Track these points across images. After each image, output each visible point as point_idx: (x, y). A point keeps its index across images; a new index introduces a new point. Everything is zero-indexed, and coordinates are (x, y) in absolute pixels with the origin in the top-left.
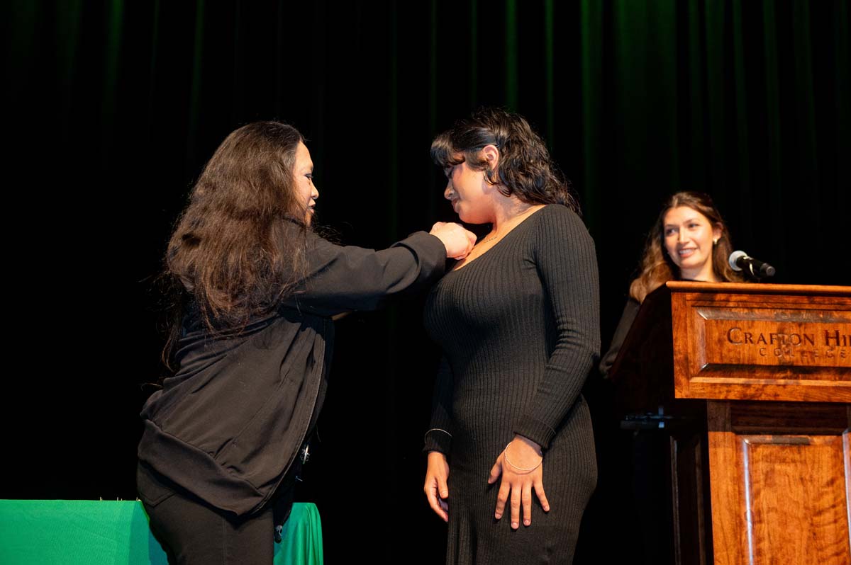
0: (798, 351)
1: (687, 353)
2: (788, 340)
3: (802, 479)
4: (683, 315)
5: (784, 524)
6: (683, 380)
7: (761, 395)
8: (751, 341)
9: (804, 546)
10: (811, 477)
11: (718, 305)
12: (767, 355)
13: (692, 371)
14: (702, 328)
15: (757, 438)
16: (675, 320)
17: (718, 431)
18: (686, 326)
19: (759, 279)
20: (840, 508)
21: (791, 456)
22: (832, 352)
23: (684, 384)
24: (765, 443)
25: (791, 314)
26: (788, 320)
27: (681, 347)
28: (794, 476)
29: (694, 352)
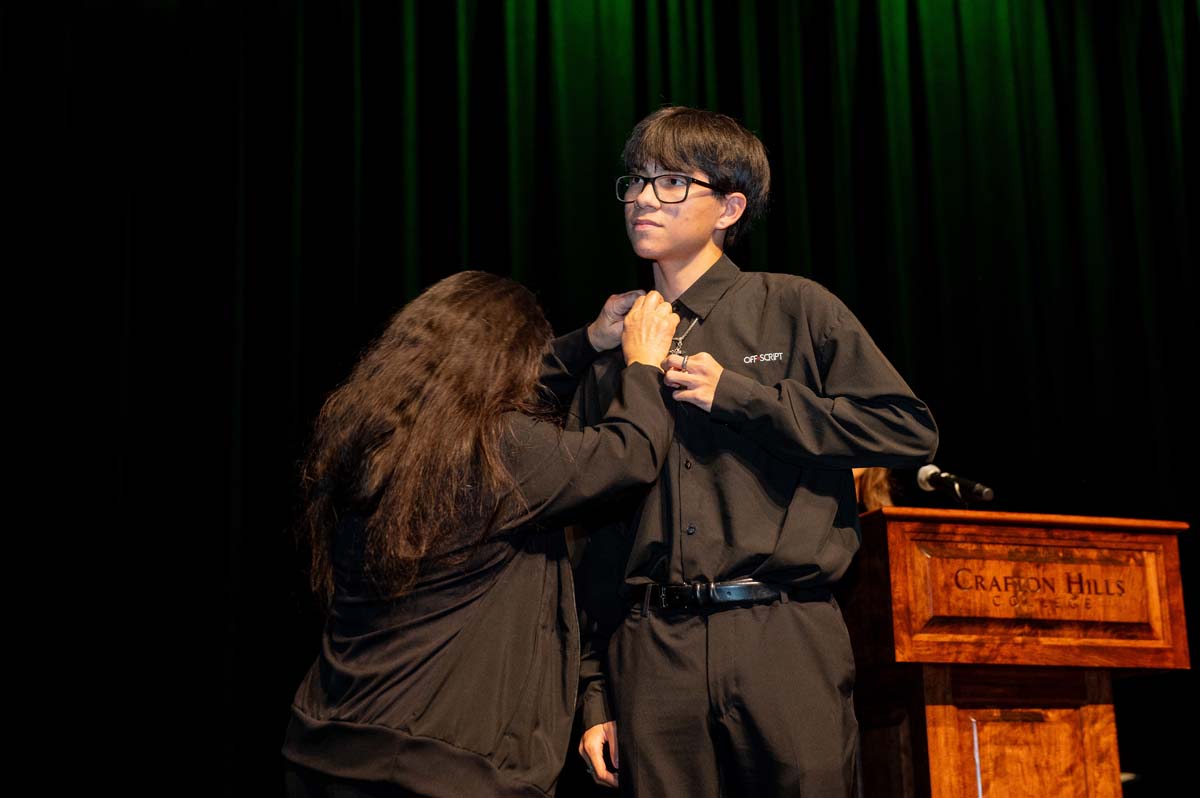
0: (1036, 600)
1: (908, 601)
2: (1025, 586)
3: (1037, 767)
4: (902, 552)
6: (905, 637)
7: (995, 658)
8: (984, 588)
10: (1047, 763)
11: (941, 539)
12: (1000, 604)
13: (914, 625)
14: (925, 568)
15: (982, 712)
16: (893, 559)
17: (937, 704)
18: (906, 566)
19: (967, 504)
21: (1023, 736)
22: (1076, 601)
23: (906, 643)
24: (994, 721)
25: (1027, 552)
26: (1025, 560)
27: (901, 594)
28: (1027, 763)
29: (916, 601)
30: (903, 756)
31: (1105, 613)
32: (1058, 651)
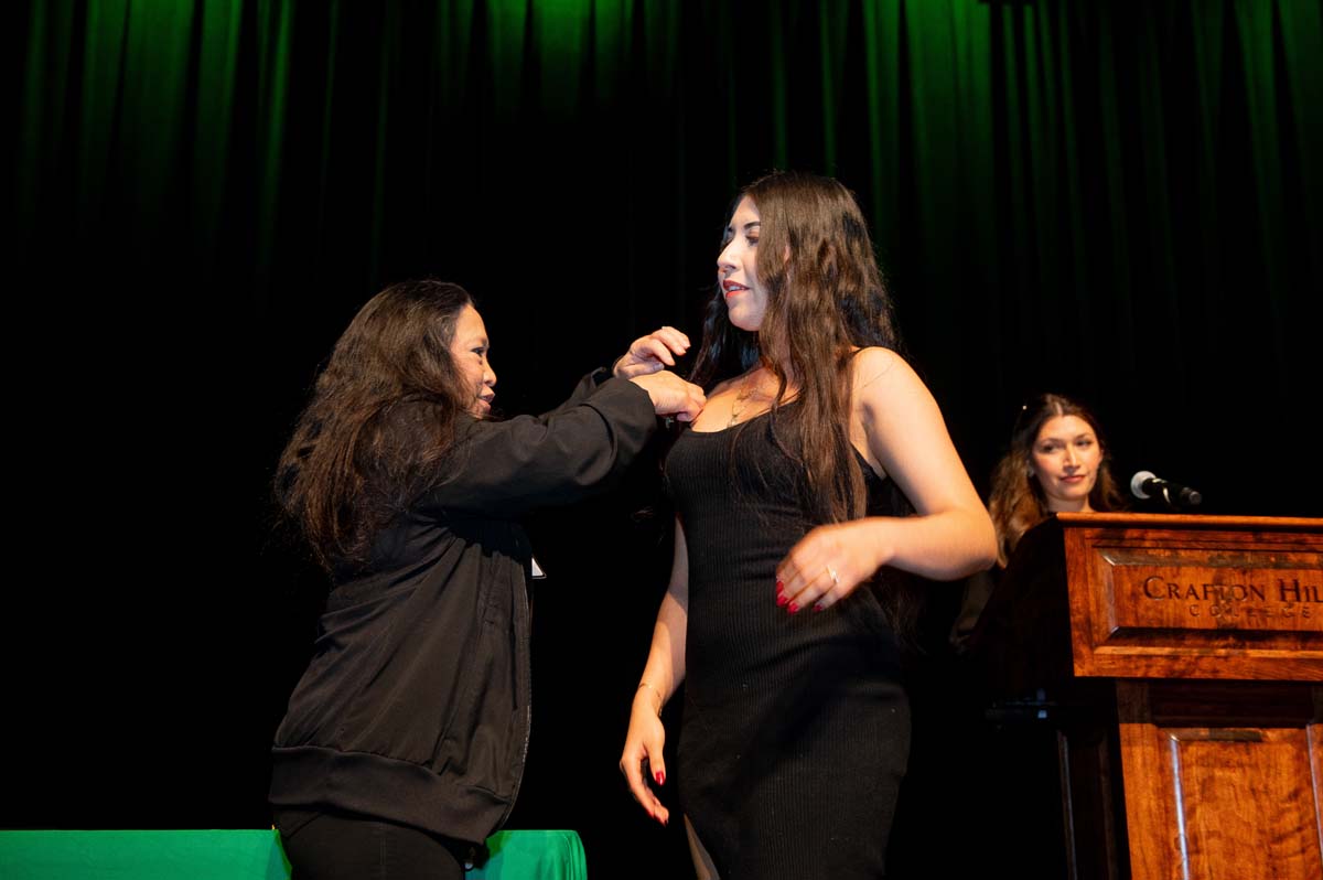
0: (1242, 609)
1: (1089, 612)
2: (1228, 593)
3: (1253, 791)
4: (1081, 559)
5: (1231, 855)
6: (1084, 650)
7: (1194, 671)
8: (1177, 595)
10: (1266, 787)
11: (1129, 545)
12: (1199, 614)
13: (1096, 637)
14: (1108, 577)
15: (1188, 732)
17: (1133, 722)
18: (1086, 574)
20: (1308, 832)
21: (1237, 757)
22: (1291, 610)
23: (1086, 656)
24: (1200, 740)
25: (1231, 556)
26: (1228, 566)
27: (1080, 605)
28: (1242, 786)
29: (1098, 611)
32: (1270, 665)
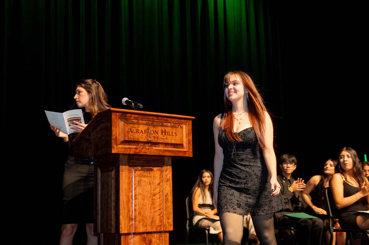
0: (153, 137)
1: (117, 136)
2: (150, 132)
3: (150, 183)
4: (116, 121)
5: (143, 199)
6: (115, 146)
7: (140, 153)
8: (138, 133)
9: (150, 207)
10: (153, 182)
11: (127, 118)
12: (143, 137)
13: (118, 142)
14: (122, 126)
15: (136, 168)
16: (113, 123)
17: (123, 165)
18: (117, 126)
20: (161, 193)
21: (147, 175)
22: (163, 137)
23: (115, 147)
24: (139, 170)
25: (151, 123)
26: (150, 125)
27: (115, 134)
28: (147, 182)
29: (119, 136)
30: (113, 180)
31: (171, 141)
32: (157, 151)
